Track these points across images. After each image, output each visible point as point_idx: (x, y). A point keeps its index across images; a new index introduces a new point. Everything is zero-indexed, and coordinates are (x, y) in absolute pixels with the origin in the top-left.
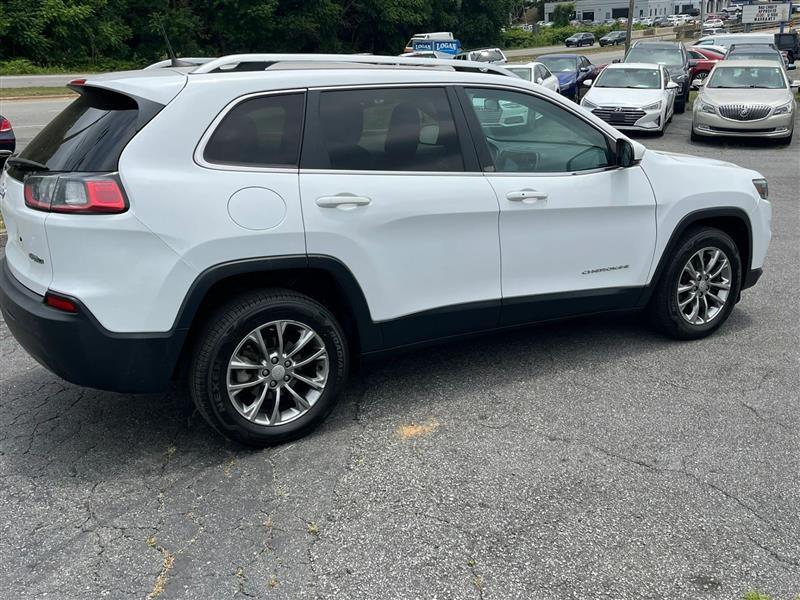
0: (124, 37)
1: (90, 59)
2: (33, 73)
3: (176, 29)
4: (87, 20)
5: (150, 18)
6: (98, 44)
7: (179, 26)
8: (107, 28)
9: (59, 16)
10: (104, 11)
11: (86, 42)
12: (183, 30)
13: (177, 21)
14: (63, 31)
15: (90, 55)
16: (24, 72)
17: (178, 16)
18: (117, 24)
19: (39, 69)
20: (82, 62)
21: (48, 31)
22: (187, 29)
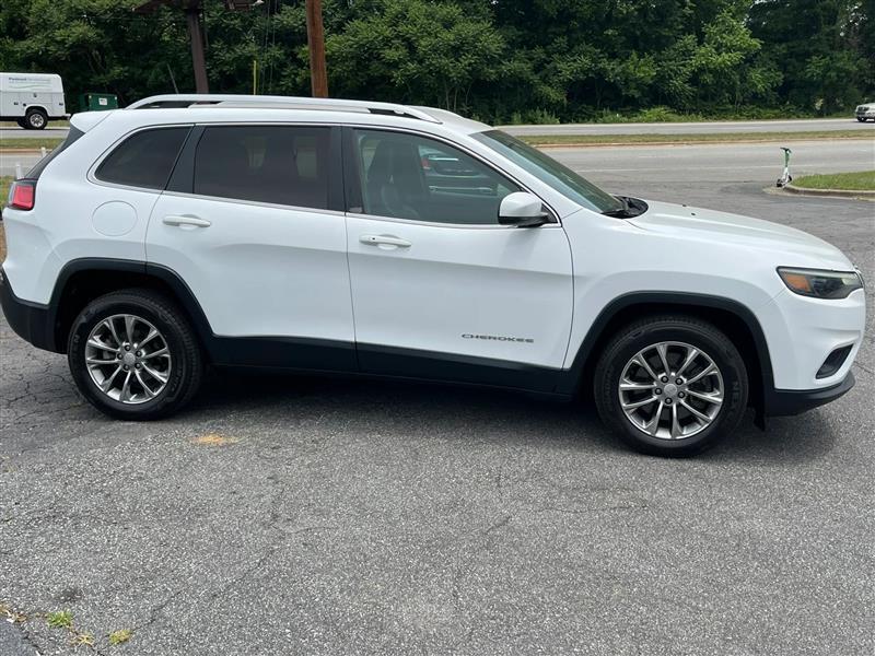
0: (772, 84)
1: (731, 107)
2: (669, 121)
3: (833, 74)
4: (736, 67)
5: (808, 63)
6: (743, 91)
7: (839, 70)
8: (756, 75)
9: (707, 64)
10: (758, 57)
11: (732, 89)
12: (843, 74)
13: (838, 65)
14: (708, 78)
15: (732, 103)
16: (660, 120)
17: (840, 60)
18: (769, 69)
19: (676, 116)
20: (722, 110)
21: (694, 79)
22: (848, 73)
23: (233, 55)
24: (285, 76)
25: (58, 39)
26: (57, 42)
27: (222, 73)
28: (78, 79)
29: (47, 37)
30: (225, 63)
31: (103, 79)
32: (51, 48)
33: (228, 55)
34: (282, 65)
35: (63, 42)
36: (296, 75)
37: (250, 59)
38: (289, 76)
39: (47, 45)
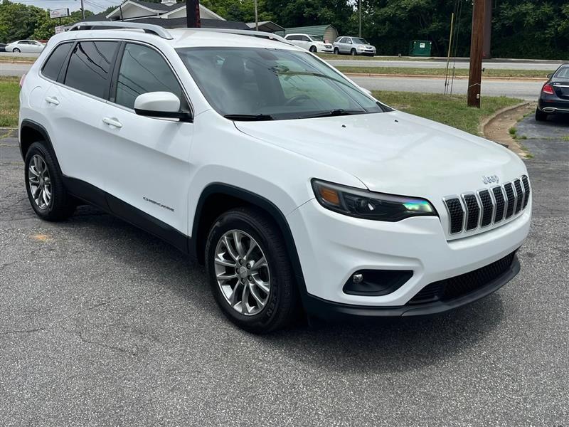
23: (513, 12)
24: (550, 27)
25: (403, 6)
26: (402, 8)
27: (503, 25)
28: (412, 31)
29: (397, 5)
30: (508, 18)
31: (426, 31)
32: (398, 12)
33: (510, 12)
34: (550, 18)
35: (405, 8)
36: (559, 25)
37: (525, 15)
38: (554, 26)
39: (397, 10)
